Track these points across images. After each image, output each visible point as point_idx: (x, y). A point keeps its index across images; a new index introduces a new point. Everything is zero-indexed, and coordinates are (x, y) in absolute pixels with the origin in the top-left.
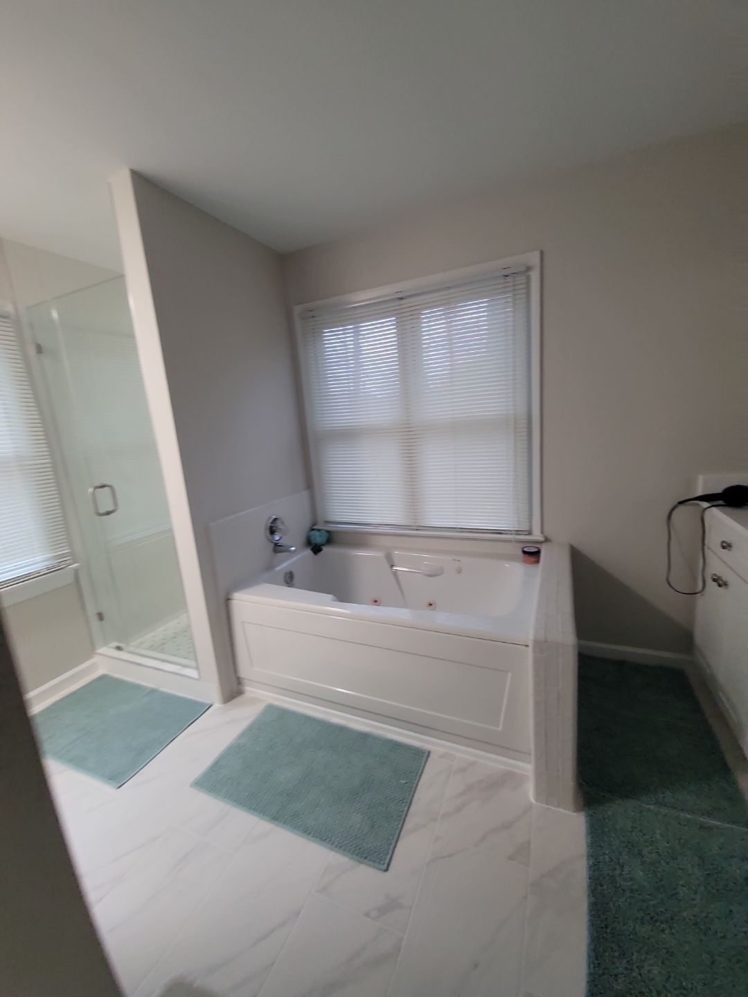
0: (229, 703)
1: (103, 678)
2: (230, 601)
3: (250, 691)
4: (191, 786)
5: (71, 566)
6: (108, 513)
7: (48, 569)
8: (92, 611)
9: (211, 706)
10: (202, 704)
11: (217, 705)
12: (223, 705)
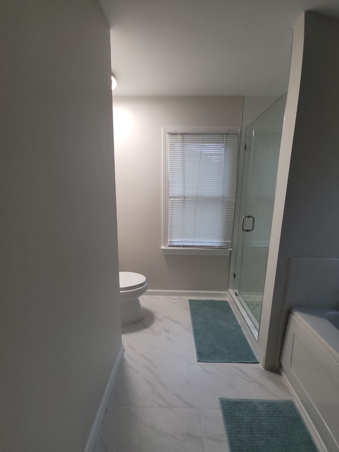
0: (267, 371)
1: (226, 303)
2: (290, 314)
3: (284, 378)
4: (219, 399)
5: (229, 249)
6: (248, 231)
7: (219, 247)
8: (232, 272)
9: (258, 363)
10: (254, 357)
11: (261, 366)
12: (264, 369)
